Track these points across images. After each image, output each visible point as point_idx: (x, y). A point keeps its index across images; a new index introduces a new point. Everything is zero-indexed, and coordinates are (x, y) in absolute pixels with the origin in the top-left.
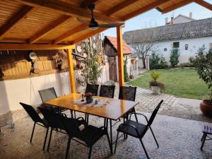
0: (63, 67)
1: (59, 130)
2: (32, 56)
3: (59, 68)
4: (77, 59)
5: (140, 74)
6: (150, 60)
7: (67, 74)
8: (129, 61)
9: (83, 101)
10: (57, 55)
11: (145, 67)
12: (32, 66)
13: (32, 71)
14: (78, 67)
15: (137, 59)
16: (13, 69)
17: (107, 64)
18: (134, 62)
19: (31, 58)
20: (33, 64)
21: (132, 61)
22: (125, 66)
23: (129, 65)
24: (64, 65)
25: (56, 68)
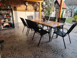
0: (37, 10)
1: (32, 29)
2: (27, 3)
3: (36, 10)
4: (43, 8)
5: (68, 18)
6: (75, 13)
7: (38, 13)
8: (65, 12)
9: (42, 21)
10: (36, 5)
11: (71, 16)
12: (26, 7)
13: (26, 9)
14: (43, 11)
15: (69, 11)
16: (20, 7)
17: (55, 11)
18: (67, 13)
19: (26, 4)
20: (27, 6)
21: (66, 12)
22: (62, 13)
23: (64, 13)
24: (38, 9)
25: (35, 10)
